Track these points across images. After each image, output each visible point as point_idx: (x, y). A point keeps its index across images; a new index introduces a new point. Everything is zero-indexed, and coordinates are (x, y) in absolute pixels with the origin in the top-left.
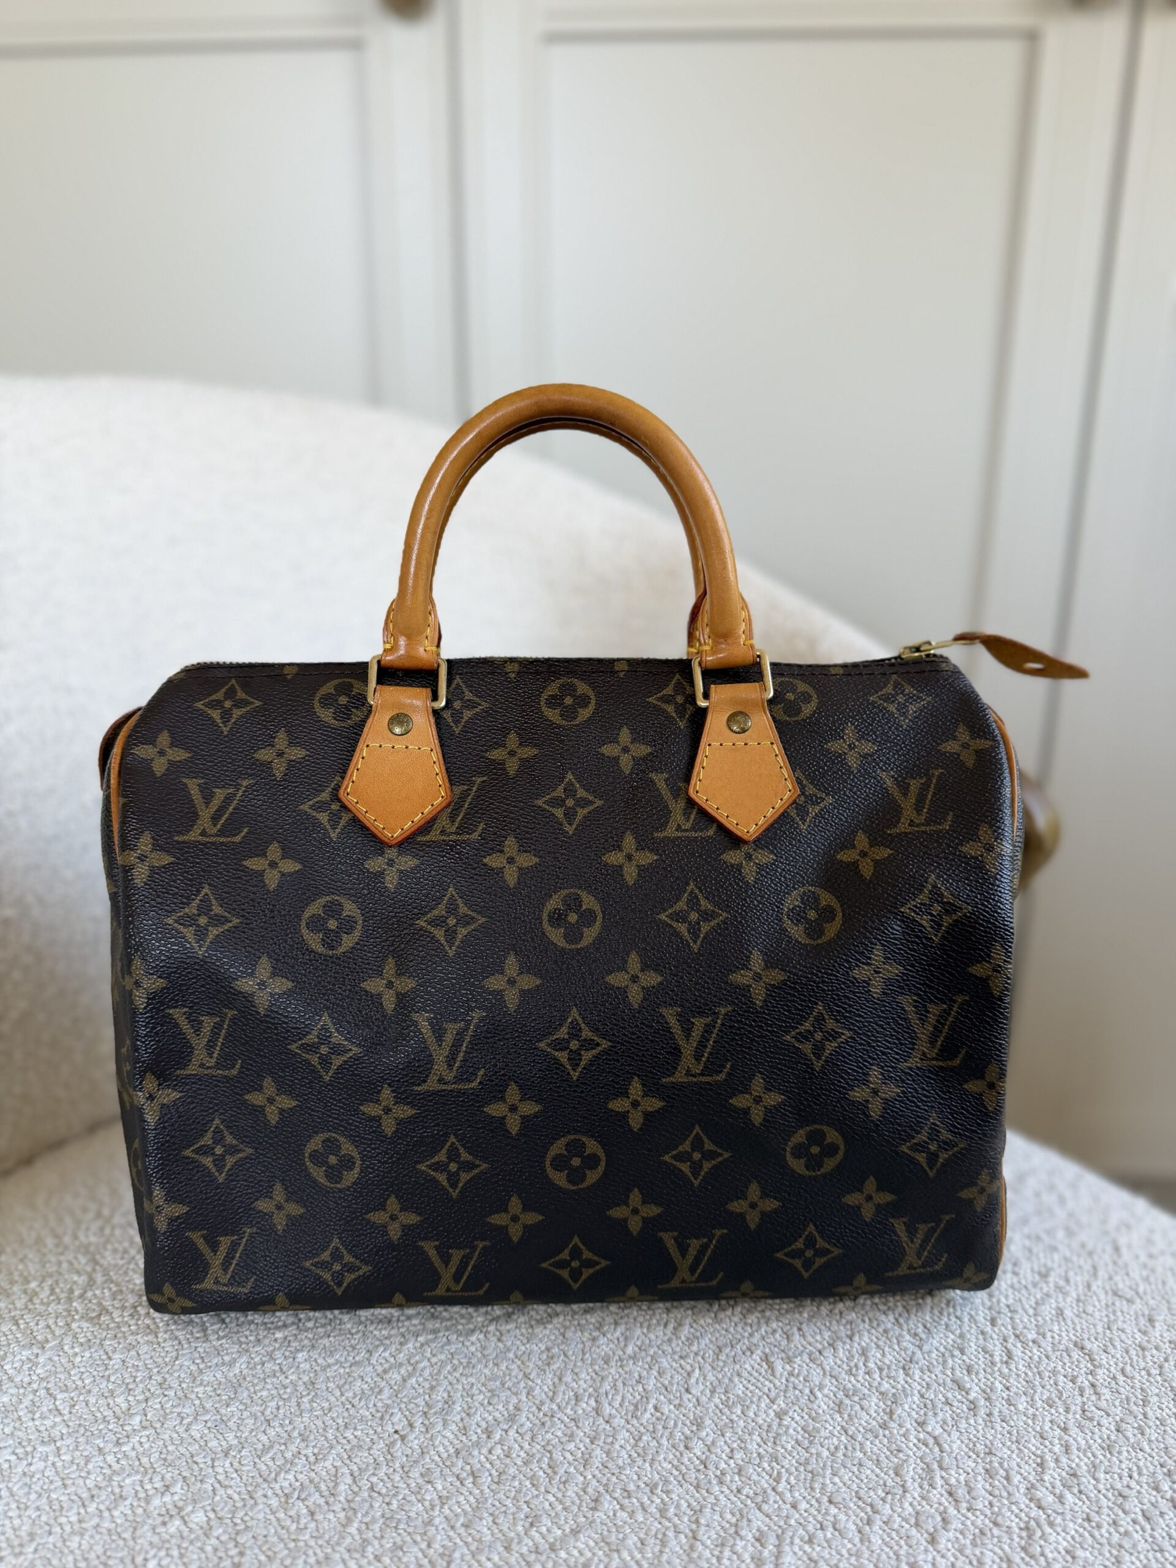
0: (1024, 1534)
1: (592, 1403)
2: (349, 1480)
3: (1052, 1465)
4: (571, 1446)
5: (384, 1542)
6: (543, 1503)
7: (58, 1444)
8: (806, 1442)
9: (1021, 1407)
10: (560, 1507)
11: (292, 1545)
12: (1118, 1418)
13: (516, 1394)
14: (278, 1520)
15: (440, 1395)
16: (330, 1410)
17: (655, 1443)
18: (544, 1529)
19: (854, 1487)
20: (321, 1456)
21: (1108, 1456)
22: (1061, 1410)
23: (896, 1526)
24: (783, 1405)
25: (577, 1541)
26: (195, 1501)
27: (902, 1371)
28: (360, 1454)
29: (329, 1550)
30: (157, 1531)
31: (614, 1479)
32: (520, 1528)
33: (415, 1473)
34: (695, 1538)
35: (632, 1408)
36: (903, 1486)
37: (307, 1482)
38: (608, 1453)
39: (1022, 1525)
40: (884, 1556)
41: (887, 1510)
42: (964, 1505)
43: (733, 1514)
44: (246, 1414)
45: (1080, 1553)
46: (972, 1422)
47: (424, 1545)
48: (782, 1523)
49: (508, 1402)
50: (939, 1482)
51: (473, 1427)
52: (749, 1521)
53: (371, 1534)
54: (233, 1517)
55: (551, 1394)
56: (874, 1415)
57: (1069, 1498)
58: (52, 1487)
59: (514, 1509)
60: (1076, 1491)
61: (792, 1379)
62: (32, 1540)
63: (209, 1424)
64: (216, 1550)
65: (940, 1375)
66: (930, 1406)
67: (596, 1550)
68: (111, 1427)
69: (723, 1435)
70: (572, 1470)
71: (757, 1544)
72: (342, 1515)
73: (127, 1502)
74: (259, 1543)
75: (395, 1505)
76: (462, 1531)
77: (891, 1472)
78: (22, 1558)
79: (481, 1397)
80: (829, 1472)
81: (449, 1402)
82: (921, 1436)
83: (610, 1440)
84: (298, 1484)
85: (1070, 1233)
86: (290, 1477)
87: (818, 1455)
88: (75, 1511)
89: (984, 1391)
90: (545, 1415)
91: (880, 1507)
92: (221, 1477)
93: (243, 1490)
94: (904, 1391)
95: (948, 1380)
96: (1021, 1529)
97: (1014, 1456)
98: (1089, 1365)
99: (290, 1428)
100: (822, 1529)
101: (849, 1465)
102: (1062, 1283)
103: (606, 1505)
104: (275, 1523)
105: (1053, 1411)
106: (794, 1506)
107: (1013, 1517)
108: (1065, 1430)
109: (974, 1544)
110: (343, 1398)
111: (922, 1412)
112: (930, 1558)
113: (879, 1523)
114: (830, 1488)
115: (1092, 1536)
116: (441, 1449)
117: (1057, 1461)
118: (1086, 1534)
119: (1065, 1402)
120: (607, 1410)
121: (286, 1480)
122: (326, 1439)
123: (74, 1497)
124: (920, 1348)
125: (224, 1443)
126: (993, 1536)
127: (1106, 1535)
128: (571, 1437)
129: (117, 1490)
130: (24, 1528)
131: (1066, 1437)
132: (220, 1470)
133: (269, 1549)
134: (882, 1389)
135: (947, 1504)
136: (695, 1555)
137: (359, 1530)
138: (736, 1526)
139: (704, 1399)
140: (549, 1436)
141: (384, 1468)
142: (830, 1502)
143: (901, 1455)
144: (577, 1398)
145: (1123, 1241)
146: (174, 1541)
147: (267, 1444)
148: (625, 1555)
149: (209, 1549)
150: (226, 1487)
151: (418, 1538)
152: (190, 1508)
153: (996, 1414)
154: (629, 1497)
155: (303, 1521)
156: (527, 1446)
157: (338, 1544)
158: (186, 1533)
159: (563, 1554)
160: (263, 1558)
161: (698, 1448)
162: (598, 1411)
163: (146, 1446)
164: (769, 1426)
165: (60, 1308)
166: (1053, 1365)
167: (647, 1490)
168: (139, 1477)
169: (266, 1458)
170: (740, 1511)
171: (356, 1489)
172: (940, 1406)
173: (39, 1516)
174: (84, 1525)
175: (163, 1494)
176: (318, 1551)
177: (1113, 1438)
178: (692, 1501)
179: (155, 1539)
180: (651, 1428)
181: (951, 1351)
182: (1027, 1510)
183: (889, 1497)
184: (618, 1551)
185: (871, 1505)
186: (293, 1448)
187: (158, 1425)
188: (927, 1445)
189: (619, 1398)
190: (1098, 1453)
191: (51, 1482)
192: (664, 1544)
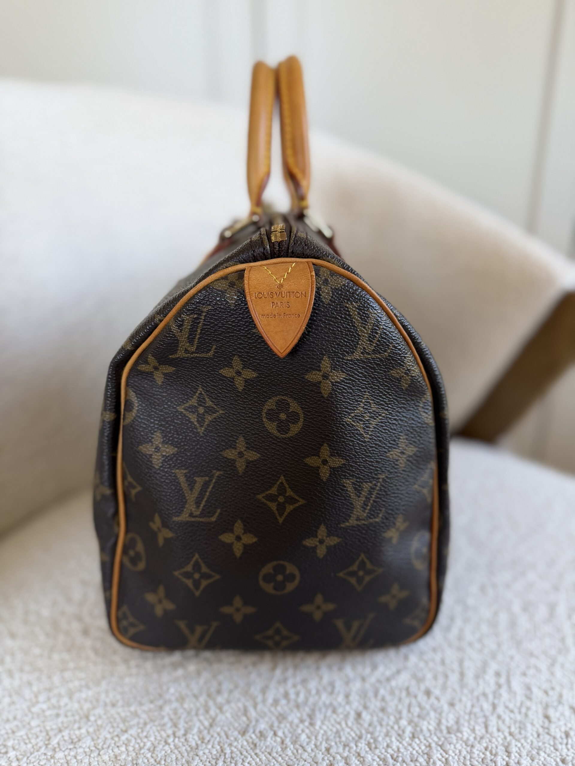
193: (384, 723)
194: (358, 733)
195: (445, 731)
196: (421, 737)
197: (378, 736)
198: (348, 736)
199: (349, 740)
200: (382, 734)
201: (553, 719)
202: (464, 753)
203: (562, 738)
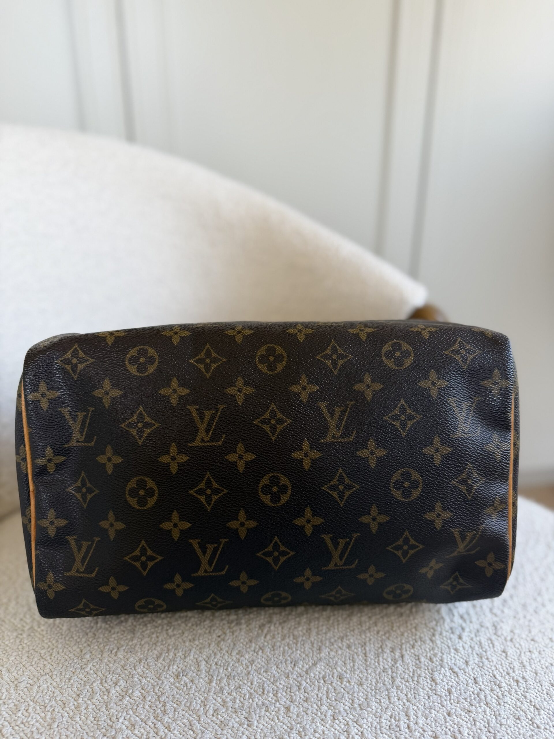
2: (204, 663)
5: (230, 686)
10: (304, 655)
11: (187, 697)
18: (300, 666)
20: (187, 655)
25: (317, 668)
26: (132, 687)
28: (205, 650)
29: (206, 695)
30: (118, 704)
32: (290, 668)
33: (234, 654)
37: (184, 668)
42: (468, 621)
44: (143, 642)
47: (249, 684)
53: (223, 684)
54: (154, 690)
58: (55, 695)
59: (284, 660)
62: (54, 722)
63: (126, 651)
64: (150, 707)
67: (326, 670)
68: (75, 661)
72: (206, 679)
73: (98, 695)
74: (171, 699)
75: (230, 670)
76: (264, 674)
84: (179, 669)
86: (175, 667)
88: (72, 704)
92: (141, 674)
93: (154, 677)
99: (167, 645)
104: (176, 689)
109: (476, 636)
112: (461, 645)
116: (242, 641)
122: (186, 646)
123: (69, 698)
125: (136, 658)
129: (90, 690)
130: (48, 717)
132: (139, 671)
133: (177, 701)
136: (368, 663)
137: (216, 684)
141: (219, 654)
146: (128, 707)
147: (158, 654)
148: (339, 669)
149: (147, 707)
150: (145, 678)
151: (246, 682)
152: (131, 691)
155: (189, 685)
157: (209, 691)
158: (133, 703)
159: (312, 675)
160: (175, 705)
163: (97, 667)
168: (99, 682)
169: (161, 660)
171: (209, 666)
173: (54, 710)
174: (79, 709)
175: (115, 687)
176: (201, 697)
179: (119, 708)
184: (336, 668)
186: (172, 654)
187: (100, 656)
191: (54, 693)
192: (354, 661)
193: (309, 712)
194: (289, 725)
195: (358, 709)
196: (340, 718)
197: (306, 724)
198: (282, 729)
199: (283, 733)
200: (309, 722)
201: (439, 681)
202: (375, 723)
203: (446, 696)
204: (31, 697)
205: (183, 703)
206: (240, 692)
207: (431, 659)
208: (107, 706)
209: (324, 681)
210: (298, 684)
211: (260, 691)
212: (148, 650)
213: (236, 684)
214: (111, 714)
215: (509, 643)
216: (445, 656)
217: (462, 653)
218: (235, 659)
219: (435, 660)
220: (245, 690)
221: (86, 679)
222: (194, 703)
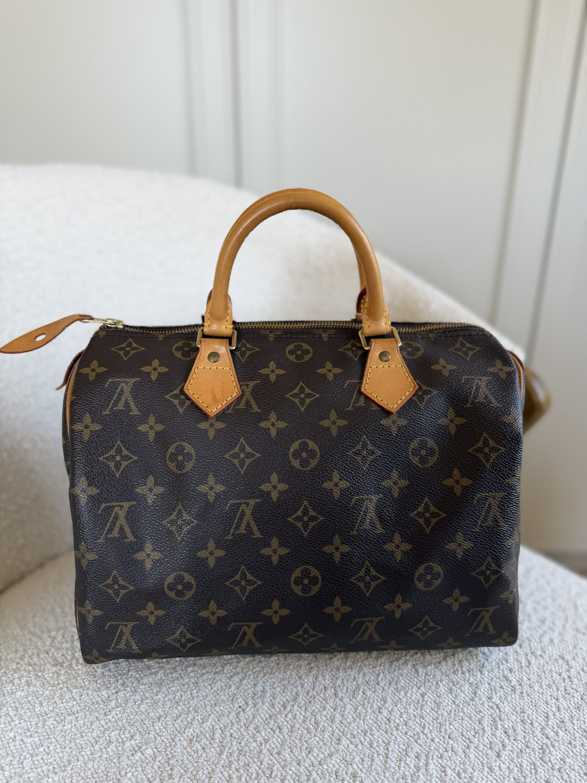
0: (541, 751)
1: (333, 691)
2: (220, 732)
3: (552, 717)
4: (325, 713)
5: (240, 762)
6: (314, 741)
7: (76, 715)
8: (436, 709)
9: (536, 689)
10: (322, 743)
11: (195, 764)
12: (582, 693)
13: (296, 687)
14: (187, 752)
15: (259, 688)
16: (207, 696)
17: (364, 711)
18: (315, 754)
19: (460, 730)
20: (205, 720)
21: (578, 712)
22: (555, 690)
23: (481, 749)
24: (424, 690)
25: (332, 759)
26: (146, 744)
27: (479, 672)
28: (223, 718)
29: (214, 767)
30: (130, 758)
31: (346, 729)
32: (304, 754)
33: (251, 728)
34: (387, 757)
35: (352, 693)
36: (483, 729)
37: (199, 733)
38: (342, 716)
39: (540, 747)
40: (476, 764)
41: (476, 741)
42: (512, 738)
43: (404, 745)
44: (166, 699)
45: (567, 760)
46: (513, 696)
47: (259, 764)
48: (427, 749)
49: (292, 691)
50: (500, 727)
51: (277, 704)
52: (412, 748)
53: (233, 758)
54: (166, 751)
55: (312, 686)
56: (467, 694)
57: (561, 733)
58: (76, 737)
59: (300, 745)
60: (564, 729)
61: (427, 677)
62: (70, 764)
63: (149, 705)
64: (159, 768)
65: (497, 674)
66: (493, 689)
67: (341, 764)
68: (101, 706)
69: (396, 706)
70: (326, 725)
71: (417, 760)
72: (218, 749)
73: (114, 744)
74: (180, 764)
75: (243, 744)
76: (276, 756)
77: (477, 722)
78: (66, 773)
79: (279, 689)
80: (448, 723)
81: (264, 691)
82: (490, 704)
83: (343, 709)
84: (195, 734)
85: (554, 600)
86: (191, 730)
87: (442, 715)
88: (89, 749)
89: (518, 681)
90: (311, 697)
91: (473, 740)
92: (158, 731)
93: (169, 737)
94: (481, 681)
95: (501, 676)
96: (539, 749)
97: (534, 713)
98: (567, 667)
99: (188, 706)
100: (446, 751)
101: (457, 720)
102: (551, 626)
103: (344, 742)
104: (186, 754)
105: (551, 690)
106: (433, 740)
107: (535, 743)
108: (557, 700)
109: (518, 757)
110: (212, 691)
111: (490, 692)
112: (498, 764)
113: (473, 748)
114: (449, 731)
115: (572, 751)
116: (262, 715)
117: (554, 715)
118: (570, 751)
119: (556, 686)
120: (340, 694)
121: (190, 732)
122: (206, 711)
123: (88, 742)
124: (487, 660)
125: (157, 714)
126: (526, 753)
127: (579, 751)
128: (324, 708)
129: (108, 738)
130: (65, 758)
131: (558, 703)
132: (157, 728)
133: (185, 767)
134: (470, 681)
135: (504, 738)
136: (388, 766)
137: (227, 756)
138: (406, 751)
139: (386, 688)
140: (314, 708)
141: (236, 725)
142: (449, 738)
143: (481, 714)
144: (326, 689)
145: (579, 603)
146: (138, 763)
147: (178, 714)
148: (355, 766)
149: (156, 767)
150: (160, 736)
151: (256, 760)
152: (144, 747)
153: (525, 692)
154: (354, 737)
155: (200, 753)
156: (303, 713)
157: (218, 764)
158: (144, 760)
159: (325, 766)
160: (182, 771)
161: (385, 713)
162: (336, 694)
163: (119, 716)
164: (418, 701)
165: (68, 645)
166: (550, 667)
167: (363, 734)
168: (118, 732)
169: (179, 721)
170: (407, 743)
171: (224, 736)
172: (498, 689)
173: (72, 752)
174: (94, 756)
175: (130, 740)
176: (209, 767)
177: (580, 703)
178: (384, 739)
179: (129, 763)
180: (362, 703)
181: (501, 662)
182: (542, 739)
183: (477, 735)
184: (351, 764)
185: (469, 739)
186: (191, 716)
187: (124, 705)
188: (493, 709)
189: (345, 688)
190: (574, 711)
191: (75, 735)
192: (372, 760)
204: (55, 734)
205: (190, 770)
206: (248, 770)
207: (459, 774)
208: (119, 758)
209: (337, 776)
210: (308, 774)
211: (268, 773)
212: (170, 708)
213: (246, 761)
214: (121, 767)
215: (556, 773)
216: (476, 774)
217: (497, 774)
218: (251, 734)
219: (463, 775)
220: (254, 768)
221: (106, 726)
222: (201, 773)
